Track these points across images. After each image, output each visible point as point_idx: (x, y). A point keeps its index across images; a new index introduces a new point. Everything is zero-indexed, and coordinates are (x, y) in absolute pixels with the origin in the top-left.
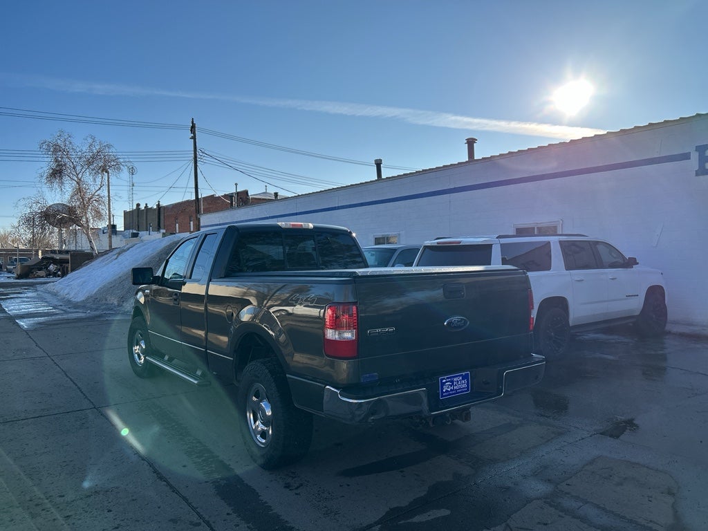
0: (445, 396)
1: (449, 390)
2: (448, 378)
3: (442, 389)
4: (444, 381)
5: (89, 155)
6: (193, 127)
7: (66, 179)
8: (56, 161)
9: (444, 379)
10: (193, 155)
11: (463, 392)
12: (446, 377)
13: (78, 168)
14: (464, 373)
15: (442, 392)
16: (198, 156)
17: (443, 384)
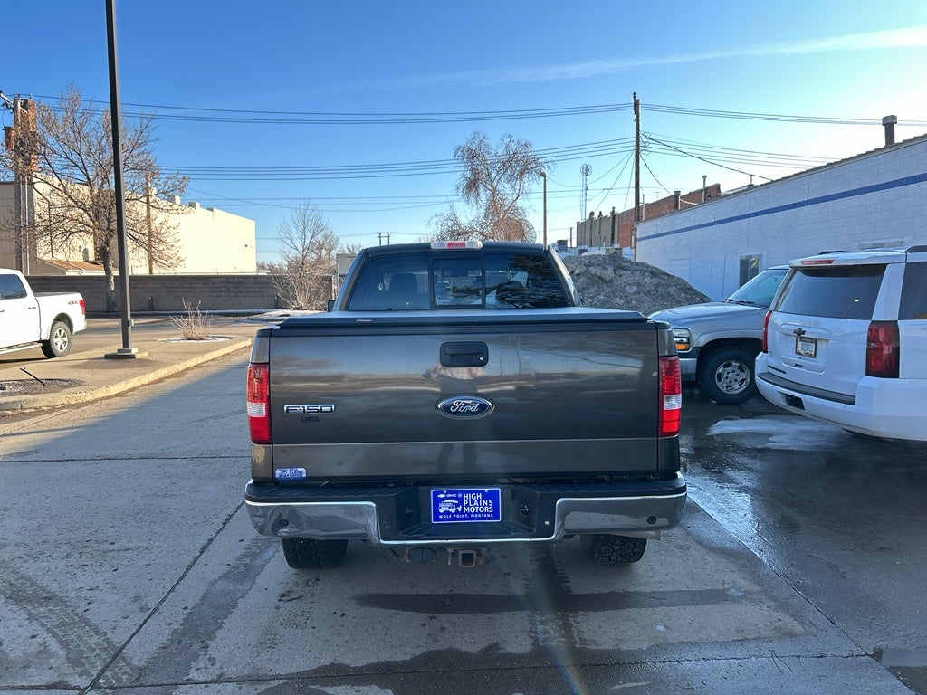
0: (443, 520)
1: (453, 511)
2: (448, 492)
3: (436, 508)
4: (442, 496)
5: (505, 158)
6: (636, 104)
7: (481, 189)
8: (473, 169)
9: (442, 493)
10: (634, 143)
11: (485, 519)
12: (445, 491)
13: (493, 175)
14: (486, 490)
15: (437, 513)
16: (641, 144)
17: (438, 501)
